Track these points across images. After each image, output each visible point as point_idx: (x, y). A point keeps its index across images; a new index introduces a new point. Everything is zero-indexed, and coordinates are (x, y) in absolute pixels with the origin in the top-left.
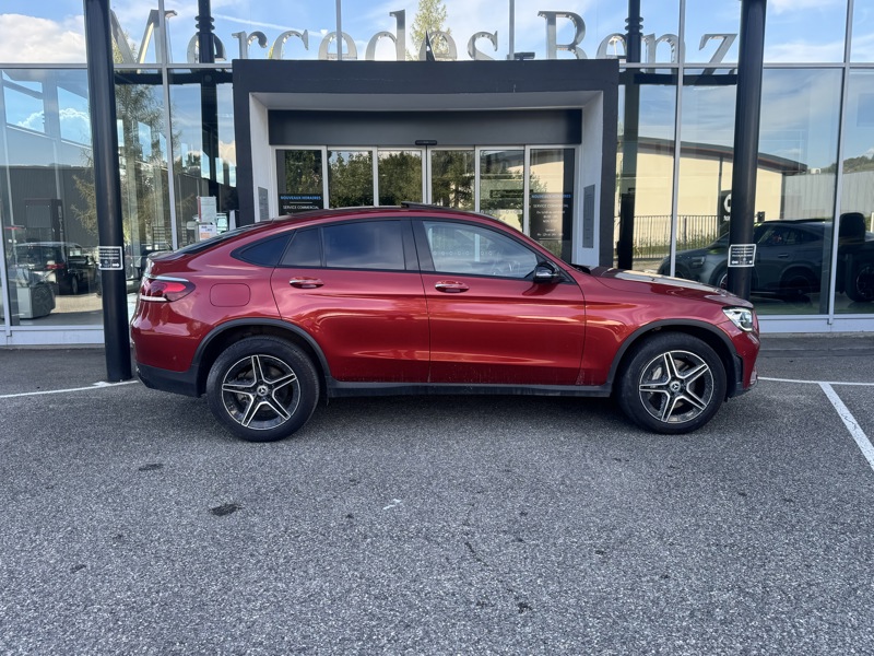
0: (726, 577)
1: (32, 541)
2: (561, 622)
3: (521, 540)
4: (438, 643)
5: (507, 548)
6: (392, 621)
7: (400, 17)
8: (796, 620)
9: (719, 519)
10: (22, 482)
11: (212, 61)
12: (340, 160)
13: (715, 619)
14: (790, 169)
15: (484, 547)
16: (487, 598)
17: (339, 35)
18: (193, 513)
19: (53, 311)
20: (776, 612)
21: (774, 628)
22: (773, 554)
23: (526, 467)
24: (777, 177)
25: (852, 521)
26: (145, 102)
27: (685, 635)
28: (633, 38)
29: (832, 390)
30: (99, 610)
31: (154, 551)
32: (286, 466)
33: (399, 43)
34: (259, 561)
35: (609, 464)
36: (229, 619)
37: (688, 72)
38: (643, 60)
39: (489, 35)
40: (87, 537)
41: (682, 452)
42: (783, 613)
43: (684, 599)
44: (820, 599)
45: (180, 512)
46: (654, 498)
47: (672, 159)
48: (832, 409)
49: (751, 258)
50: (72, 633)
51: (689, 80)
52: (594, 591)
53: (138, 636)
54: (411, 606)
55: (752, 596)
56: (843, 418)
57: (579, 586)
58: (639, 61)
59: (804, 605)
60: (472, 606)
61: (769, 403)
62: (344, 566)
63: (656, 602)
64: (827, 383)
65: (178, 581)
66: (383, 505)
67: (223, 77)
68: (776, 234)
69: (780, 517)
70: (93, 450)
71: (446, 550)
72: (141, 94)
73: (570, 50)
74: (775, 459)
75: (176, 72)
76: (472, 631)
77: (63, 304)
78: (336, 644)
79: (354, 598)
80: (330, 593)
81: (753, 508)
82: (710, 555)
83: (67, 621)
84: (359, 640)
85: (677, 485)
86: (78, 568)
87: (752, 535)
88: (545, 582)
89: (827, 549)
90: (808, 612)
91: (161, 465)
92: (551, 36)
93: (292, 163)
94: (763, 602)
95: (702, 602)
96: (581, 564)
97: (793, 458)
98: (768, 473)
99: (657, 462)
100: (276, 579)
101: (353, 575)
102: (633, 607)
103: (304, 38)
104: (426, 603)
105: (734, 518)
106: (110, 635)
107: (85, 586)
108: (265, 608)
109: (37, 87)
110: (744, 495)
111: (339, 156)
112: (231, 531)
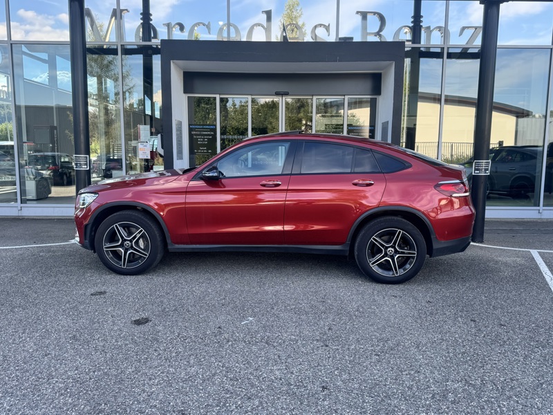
0: (457, 373)
1: (20, 337)
2: (348, 399)
3: (327, 346)
4: (267, 410)
5: (318, 350)
6: (239, 395)
7: (269, 14)
8: (501, 402)
9: (457, 336)
10: (18, 301)
12: (234, 105)
13: (448, 400)
14: (520, 114)
15: (303, 350)
16: (302, 382)
17: (229, 25)
18: (121, 323)
19: (49, 196)
20: (488, 397)
21: (486, 407)
22: (490, 360)
23: (335, 300)
24: (511, 119)
25: (544, 340)
26: (112, 67)
27: (427, 409)
28: (416, 29)
29: (538, 255)
30: (57, 382)
31: (94, 346)
32: (183, 294)
33: (268, 30)
34: (159, 354)
35: (389, 300)
36: (137, 390)
37: (451, 51)
38: (422, 42)
39: (324, 26)
40: (54, 336)
41: (437, 293)
42: (492, 398)
43: (429, 387)
44: (518, 389)
45: (113, 322)
46: (416, 321)
47: (439, 106)
48: (537, 267)
49: (487, 170)
50: (38, 396)
51: (450, 56)
52: (371, 380)
53: (78, 399)
54: (253, 386)
55: (474, 386)
56: (544, 273)
57: (361, 376)
58: (420, 43)
59: (507, 393)
60: (292, 387)
61: (497, 262)
62: (213, 359)
63: (410, 388)
64: (536, 251)
65: (108, 365)
66: (241, 321)
68: (508, 155)
69: (497, 336)
70: (64, 282)
71: (279, 350)
72: (110, 62)
73: (376, 36)
74: (497, 299)
75: (129, 47)
76: (290, 403)
77: (56, 191)
78: (202, 408)
79: (217, 379)
80: (202, 375)
81: (480, 330)
82: (448, 359)
83: (36, 389)
84: (218, 406)
85: (431, 314)
86: (46, 355)
87: (477, 347)
88: (340, 373)
89: (526, 357)
90: (510, 397)
91: (105, 292)
92: (364, 28)
93: (203, 105)
94: (480, 390)
95: (440, 389)
96: (364, 362)
97: (509, 298)
98: (491, 307)
99: (420, 299)
100: (169, 366)
101: (218, 365)
102: (395, 391)
103: (208, 27)
104: (263, 384)
105: (466, 335)
106: (62, 398)
107: (50, 366)
108: (161, 384)
109: (45, 56)
110: (474, 321)
111: (233, 101)
112: (144, 335)
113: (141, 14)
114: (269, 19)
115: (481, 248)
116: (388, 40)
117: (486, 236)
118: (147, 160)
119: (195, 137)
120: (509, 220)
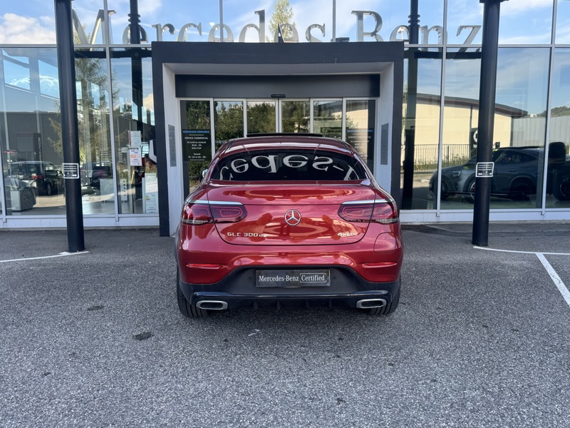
0: (474, 381)
1: (16, 357)
2: (365, 411)
3: (339, 357)
4: (283, 425)
5: (329, 362)
6: (252, 410)
7: (262, 15)
8: (521, 409)
9: (470, 342)
10: (11, 317)
11: (139, 43)
12: (223, 108)
13: (467, 409)
14: (516, 114)
15: (314, 361)
16: (316, 395)
17: (222, 26)
18: (123, 338)
19: (34, 206)
20: (507, 404)
21: (506, 415)
22: (505, 366)
24: (508, 119)
25: (558, 344)
26: (96, 70)
27: (447, 419)
28: (413, 29)
29: (544, 258)
30: (59, 402)
31: (96, 363)
33: (261, 31)
34: (165, 370)
36: (145, 409)
37: (449, 50)
38: (420, 43)
39: (320, 26)
40: (52, 354)
41: (445, 299)
42: (512, 405)
43: (446, 396)
44: (537, 396)
45: (114, 337)
46: (427, 329)
47: (439, 108)
48: (544, 270)
49: (490, 172)
50: (41, 418)
51: (450, 56)
52: (387, 390)
53: (84, 420)
54: (265, 400)
55: (492, 393)
56: (551, 276)
57: (377, 387)
58: (417, 43)
59: (526, 400)
60: (306, 400)
61: (503, 266)
62: (221, 374)
63: (427, 398)
64: (541, 253)
65: (112, 383)
66: (248, 333)
67: (146, 53)
68: (507, 156)
69: (510, 342)
70: (58, 297)
71: (290, 363)
72: (94, 65)
73: (372, 36)
74: (507, 303)
75: (115, 50)
76: (306, 417)
77: (41, 201)
79: (228, 395)
80: (212, 391)
81: (492, 335)
82: (464, 366)
83: (37, 410)
84: (231, 422)
85: (442, 320)
86: (46, 374)
87: (492, 353)
88: (354, 384)
89: (541, 362)
90: (529, 404)
91: (102, 307)
92: (360, 27)
93: (192, 110)
94: (499, 397)
95: (458, 397)
96: (378, 373)
97: (519, 302)
98: (502, 312)
99: (429, 305)
100: (176, 382)
101: (227, 379)
102: (413, 401)
103: (199, 28)
104: (276, 398)
105: (480, 342)
106: (66, 419)
107: (50, 386)
108: (169, 401)
109: (26, 60)
110: (486, 327)
111: (223, 105)
112: (147, 350)
113: (129, 15)
114: (262, 19)
115: (486, 251)
116: (385, 41)
117: (490, 239)
118: (138, 168)
119: (188, 142)
120: (511, 223)
